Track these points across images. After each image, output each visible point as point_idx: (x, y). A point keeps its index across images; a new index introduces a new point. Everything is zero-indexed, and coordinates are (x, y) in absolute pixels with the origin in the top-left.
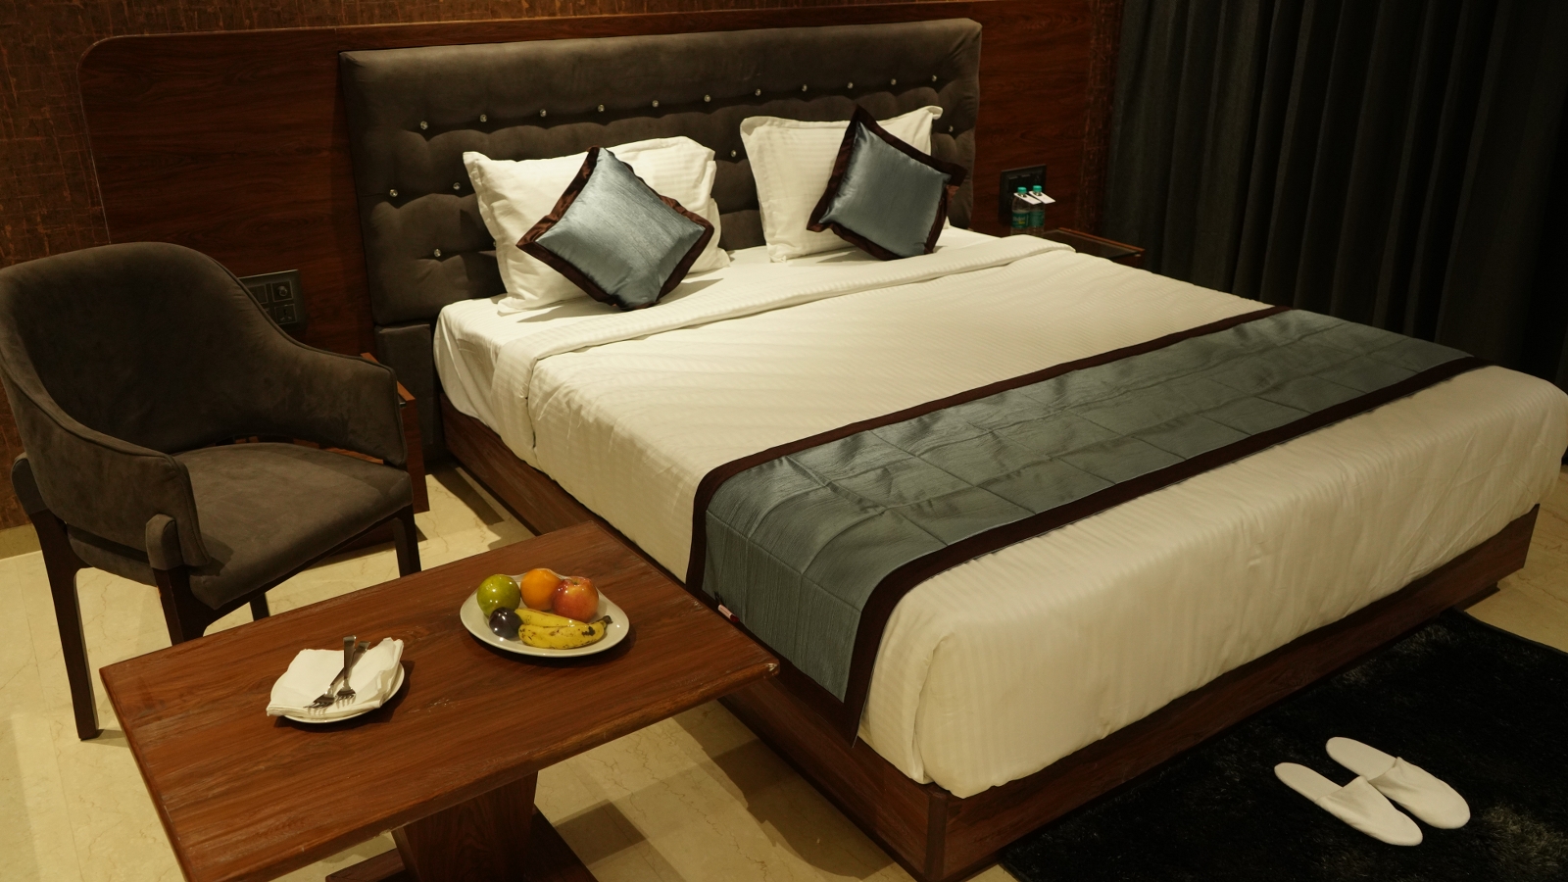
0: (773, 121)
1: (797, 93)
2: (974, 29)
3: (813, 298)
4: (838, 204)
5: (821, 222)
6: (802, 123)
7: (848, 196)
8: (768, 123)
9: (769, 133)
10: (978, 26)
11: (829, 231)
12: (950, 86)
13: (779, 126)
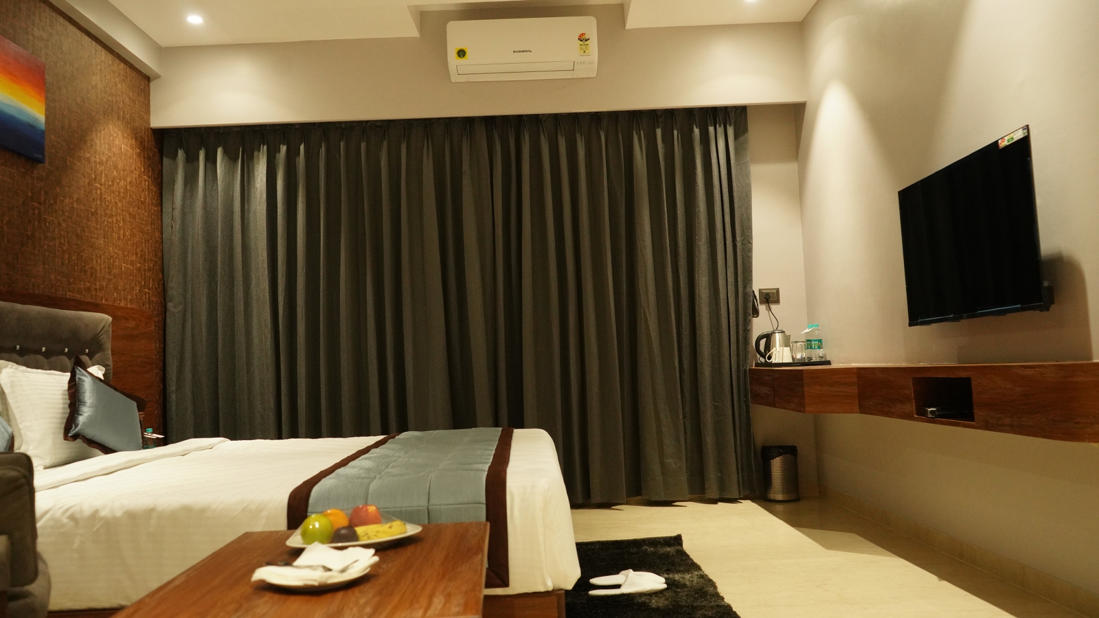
0: (13, 365)
1: (13, 350)
2: (108, 320)
3: (139, 462)
4: (81, 419)
5: (70, 435)
6: (29, 369)
7: (86, 415)
8: (9, 366)
9: (14, 372)
10: (110, 319)
11: (79, 441)
12: (98, 356)
13: (16, 369)
